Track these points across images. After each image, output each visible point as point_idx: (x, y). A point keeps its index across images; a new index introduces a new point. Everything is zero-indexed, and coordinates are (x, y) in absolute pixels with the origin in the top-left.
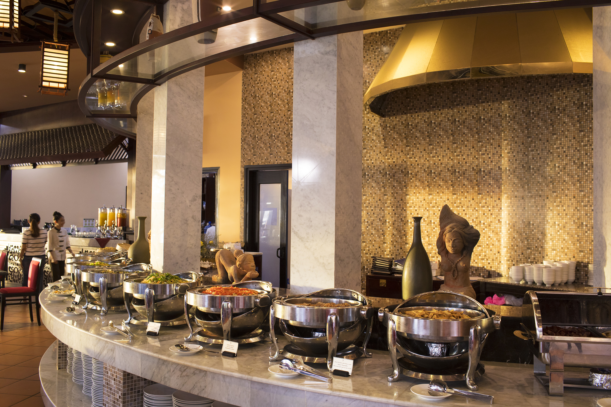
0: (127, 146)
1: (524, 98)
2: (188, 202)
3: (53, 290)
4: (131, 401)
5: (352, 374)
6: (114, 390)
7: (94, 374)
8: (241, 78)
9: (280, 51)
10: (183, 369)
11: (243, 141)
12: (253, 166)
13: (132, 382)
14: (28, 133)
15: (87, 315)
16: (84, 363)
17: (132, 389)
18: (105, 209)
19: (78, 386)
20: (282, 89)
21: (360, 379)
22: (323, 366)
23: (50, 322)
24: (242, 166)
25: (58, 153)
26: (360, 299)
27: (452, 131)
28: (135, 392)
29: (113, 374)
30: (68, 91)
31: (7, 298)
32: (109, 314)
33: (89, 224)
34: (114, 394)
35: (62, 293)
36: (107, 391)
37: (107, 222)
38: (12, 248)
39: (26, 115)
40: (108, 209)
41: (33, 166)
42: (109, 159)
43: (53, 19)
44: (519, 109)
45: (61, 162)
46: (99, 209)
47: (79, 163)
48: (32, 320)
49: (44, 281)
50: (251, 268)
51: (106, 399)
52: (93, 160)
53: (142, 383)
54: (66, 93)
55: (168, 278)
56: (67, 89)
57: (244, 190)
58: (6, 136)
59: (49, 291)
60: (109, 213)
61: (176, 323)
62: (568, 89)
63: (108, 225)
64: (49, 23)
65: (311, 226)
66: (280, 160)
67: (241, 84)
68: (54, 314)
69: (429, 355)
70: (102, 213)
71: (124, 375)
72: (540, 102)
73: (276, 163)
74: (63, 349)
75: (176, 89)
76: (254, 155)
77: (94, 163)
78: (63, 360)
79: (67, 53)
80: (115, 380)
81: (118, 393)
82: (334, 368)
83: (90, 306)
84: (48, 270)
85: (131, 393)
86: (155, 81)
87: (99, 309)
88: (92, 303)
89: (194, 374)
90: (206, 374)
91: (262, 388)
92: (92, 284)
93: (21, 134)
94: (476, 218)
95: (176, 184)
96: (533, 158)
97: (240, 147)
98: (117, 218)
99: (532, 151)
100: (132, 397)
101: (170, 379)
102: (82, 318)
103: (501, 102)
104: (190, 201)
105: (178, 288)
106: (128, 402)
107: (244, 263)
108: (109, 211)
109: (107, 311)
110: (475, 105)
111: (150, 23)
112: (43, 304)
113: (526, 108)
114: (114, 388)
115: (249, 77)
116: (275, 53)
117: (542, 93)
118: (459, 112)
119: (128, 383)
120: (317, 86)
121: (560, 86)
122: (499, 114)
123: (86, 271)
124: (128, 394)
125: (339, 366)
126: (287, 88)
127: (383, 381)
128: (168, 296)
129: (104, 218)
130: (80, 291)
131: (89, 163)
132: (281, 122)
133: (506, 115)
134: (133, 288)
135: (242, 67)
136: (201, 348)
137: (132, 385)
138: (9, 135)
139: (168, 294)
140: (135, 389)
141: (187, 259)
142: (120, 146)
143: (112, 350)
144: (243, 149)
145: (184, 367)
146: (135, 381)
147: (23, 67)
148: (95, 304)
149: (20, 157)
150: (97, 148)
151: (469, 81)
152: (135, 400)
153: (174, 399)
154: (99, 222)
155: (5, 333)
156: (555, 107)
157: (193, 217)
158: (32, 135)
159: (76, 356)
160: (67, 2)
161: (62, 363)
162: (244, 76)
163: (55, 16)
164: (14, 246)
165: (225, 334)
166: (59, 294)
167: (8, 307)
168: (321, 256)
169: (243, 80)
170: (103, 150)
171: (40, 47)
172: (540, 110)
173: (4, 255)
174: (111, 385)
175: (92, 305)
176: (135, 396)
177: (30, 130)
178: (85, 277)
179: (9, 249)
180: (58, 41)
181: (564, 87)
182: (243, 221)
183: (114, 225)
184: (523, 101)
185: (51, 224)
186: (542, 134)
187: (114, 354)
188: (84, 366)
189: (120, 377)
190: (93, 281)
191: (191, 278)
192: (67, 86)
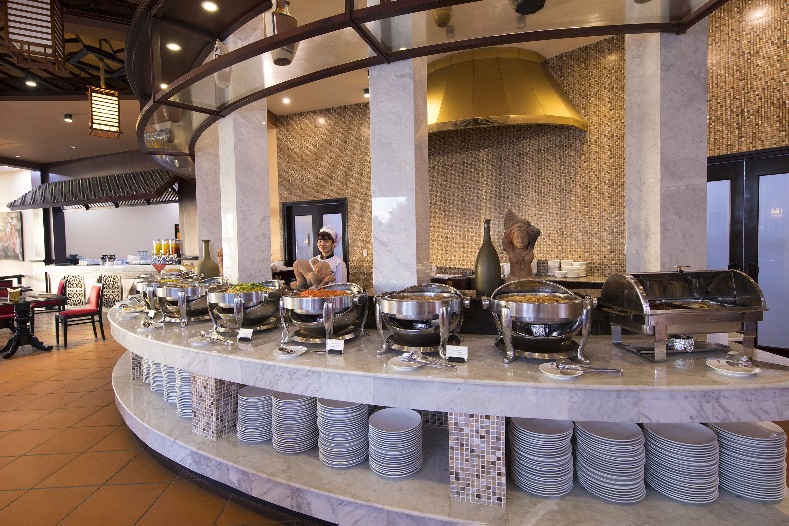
0: (177, 189)
1: (497, 147)
2: (258, 221)
3: (123, 308)
4: (224, 405)
5: (468, 359)
6: (205, 397)
7: (178, 383)
8: (276, 135)
9: (307, 113)
10: (292, 373)
11: (279, 184)
12: (289, 203)
13: (224, 387)
14: (79, 180)
15: (164, 328)
16: (163, 372)
17: (224, 394)
18: (160, 240)
19: (158, 393)
20: (310, 143)
21: (477, 363)
22: (436, 354)
23: (124, 338)
24: (280, 203)
25: (111, 195)
26: (452, 292)
27: (443, 172)
28: (227, 396)
29: (203, 382)
30: (121, 134)
31: (68, 320)
32: (190, 325)
33: (143, 255)
34: (205, 401)
35: (133, 310)
36: (197, 398)
37: (162, 251)
38: (69, 277)
39: (75, 165)
40: (162, 241)
41: (86, 208)
42: (161, 200)
43: (100, 68)
44: (493, 155)
45: (113, 204)
46: (154, 241)
47: (131, 205)
48: (96, 336)
49: (104, 303)
50: (329, 273)
51: (195, 406)
52: (145, 202)
53: (234, 387)
54: (118, 136)
55: (254, 287)
56: (119, 132)
57: (283, 221)
58: (55, 183)
59: (117, 309)
60: (164, 244)
61: (263, 328)
62: (530, 139)
63: (163, 253)
64: (94, 73)
65: (392, 232)
66: (311, 197)
67: (276, 139)
68: (129, 331)
69: (533, 335)
70: (157, 244)
71: (216, 382)
72: (509, 149)
73: (308, 200)
74: (137, 361)
75: (241, 120)
76: (290, 194)
77: (147, 204)
78: (137, 371)
79: (116, 99)
80: (205, 387)
81: (210, 400)
82: (448, 355)
83: (168, 319)
84: (107, 293)
85: (224, 398)
86: (220, 112)
87: (178, 321)
88: (169, 317)
89: (306, 375)
90: (320, 375)
91: (386, 383)
92: (169, 298)
93: (72, 181)
94: (463, 234)
95: (247, 205)
96: (504, 190)
97: (278, 189)
98: (172, 248)
99: (503, 184)
100: (224, 401)
101: (277, 384)
102: (159, 331)
103: (479, 151)
104: (260, 221)
105: (266, 295)
106: (221, 406)
107: (323, 269)
108: (163, 242)
109: (188, 322)
110: (460, 153)
111: (217, 49)
112: (114, 321)
113: (498, 154)
114: (205, 395)
115: (282, 134)
116: (303, 115)
117: (510, 143)
118: (448, 158)
119: (221, 388)
120: (394, 107)
121: (524, 137)
122: (478, 159)
123: (161, 286)
124: (221, 399)
125: (453, 353)
126: (315, 142)
127: (499, 363)
128: (255, 304)
129: (159, 249)
130: (154, 307)
131: (141, 204)
132: (310, 168)
133: (483, 160)
134: (218, 298)
135: (276, 126)
136: (305, 349)
137: (224, 390)
138: (59, 183)
139: (255, 301)
140: (227, 393)
141: (260, 271)
142: (170, 190)
143: (204, 360)
144: (280, 189)
145: (294, 370)
146: (227, 386)
147: (69, 116)
148: (173, 317)
149: (72, 200)
150: (149, 190)
151: (471, 129)
152: (228, 404)
153: (273, 399)
154: (154, 251)
155: (68, 350)
156: (520, 153)
157: (263, 235)
158: (82, 182)
159: (153, 367)
160: (113, 51)
161: (137, 374)
162: (278, 132)
163: (101, 64)
164: (71, 276)
165: (327, 333)
166: (130, 311)
167: (69, 327)
168: (403, 258)
169: (277, 136)
170: (155, 192)
171: (87, 93)
172: (509, 155)
173: (62, 283)
174: (201, 393)
175: (170, 319)
176: (228, 400)
177: (80, 177)
178: (161, 293)
179: (67, 279)
180: (106, 87)
181: (527, 138)
182: (282, 245)
183: (169, 253)
184: (496, 149)
185: (107, 255)
186: (510, 172)
187: (207, 364)
188: (164, 375)
189: (212, 385)
190: (171, 296)
191: (273, 286)
192: (120, 129)
